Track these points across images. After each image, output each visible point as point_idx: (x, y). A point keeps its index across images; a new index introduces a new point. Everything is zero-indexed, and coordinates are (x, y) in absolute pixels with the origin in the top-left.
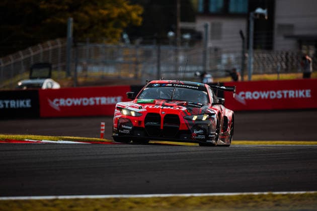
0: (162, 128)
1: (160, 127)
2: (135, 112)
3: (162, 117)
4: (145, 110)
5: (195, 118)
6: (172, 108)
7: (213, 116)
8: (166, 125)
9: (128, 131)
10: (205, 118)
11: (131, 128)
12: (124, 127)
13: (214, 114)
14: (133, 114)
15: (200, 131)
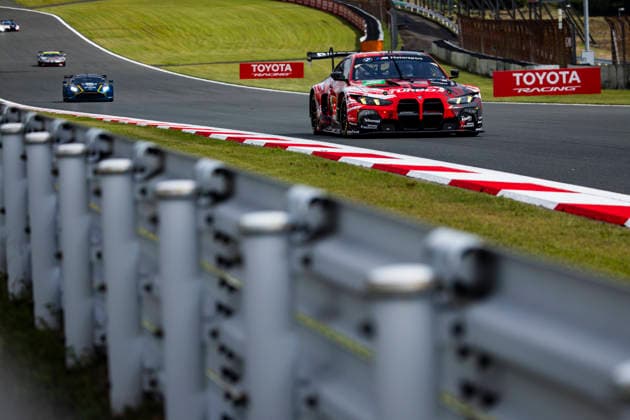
0: (421, 118)
1: (418, 117)
2: (380, 100)
3: (421, 103)
4: (394, 96)
5: (459, 100)
6: (427, 90)
7: (476, 96)
8: (425, 113)
9: (375, 127)
10: (470, 99)
11: (378, 121)
12: (369, 120)
13: (477, 93)
14: (377, 102)
15: (469, 118)
